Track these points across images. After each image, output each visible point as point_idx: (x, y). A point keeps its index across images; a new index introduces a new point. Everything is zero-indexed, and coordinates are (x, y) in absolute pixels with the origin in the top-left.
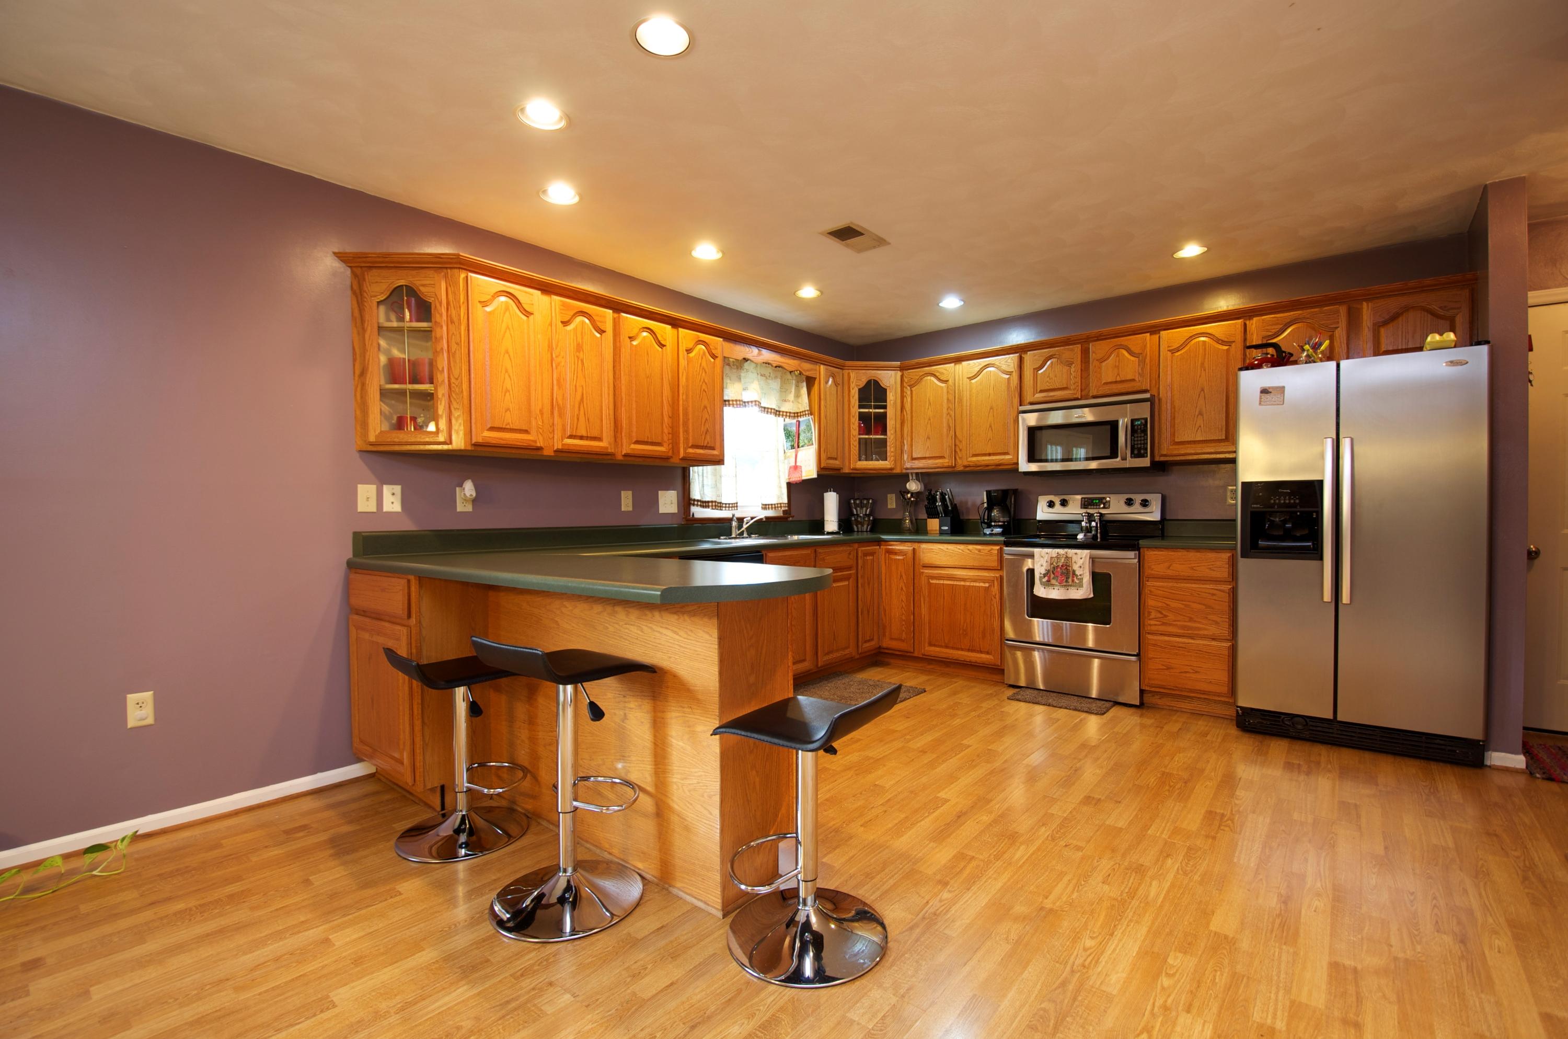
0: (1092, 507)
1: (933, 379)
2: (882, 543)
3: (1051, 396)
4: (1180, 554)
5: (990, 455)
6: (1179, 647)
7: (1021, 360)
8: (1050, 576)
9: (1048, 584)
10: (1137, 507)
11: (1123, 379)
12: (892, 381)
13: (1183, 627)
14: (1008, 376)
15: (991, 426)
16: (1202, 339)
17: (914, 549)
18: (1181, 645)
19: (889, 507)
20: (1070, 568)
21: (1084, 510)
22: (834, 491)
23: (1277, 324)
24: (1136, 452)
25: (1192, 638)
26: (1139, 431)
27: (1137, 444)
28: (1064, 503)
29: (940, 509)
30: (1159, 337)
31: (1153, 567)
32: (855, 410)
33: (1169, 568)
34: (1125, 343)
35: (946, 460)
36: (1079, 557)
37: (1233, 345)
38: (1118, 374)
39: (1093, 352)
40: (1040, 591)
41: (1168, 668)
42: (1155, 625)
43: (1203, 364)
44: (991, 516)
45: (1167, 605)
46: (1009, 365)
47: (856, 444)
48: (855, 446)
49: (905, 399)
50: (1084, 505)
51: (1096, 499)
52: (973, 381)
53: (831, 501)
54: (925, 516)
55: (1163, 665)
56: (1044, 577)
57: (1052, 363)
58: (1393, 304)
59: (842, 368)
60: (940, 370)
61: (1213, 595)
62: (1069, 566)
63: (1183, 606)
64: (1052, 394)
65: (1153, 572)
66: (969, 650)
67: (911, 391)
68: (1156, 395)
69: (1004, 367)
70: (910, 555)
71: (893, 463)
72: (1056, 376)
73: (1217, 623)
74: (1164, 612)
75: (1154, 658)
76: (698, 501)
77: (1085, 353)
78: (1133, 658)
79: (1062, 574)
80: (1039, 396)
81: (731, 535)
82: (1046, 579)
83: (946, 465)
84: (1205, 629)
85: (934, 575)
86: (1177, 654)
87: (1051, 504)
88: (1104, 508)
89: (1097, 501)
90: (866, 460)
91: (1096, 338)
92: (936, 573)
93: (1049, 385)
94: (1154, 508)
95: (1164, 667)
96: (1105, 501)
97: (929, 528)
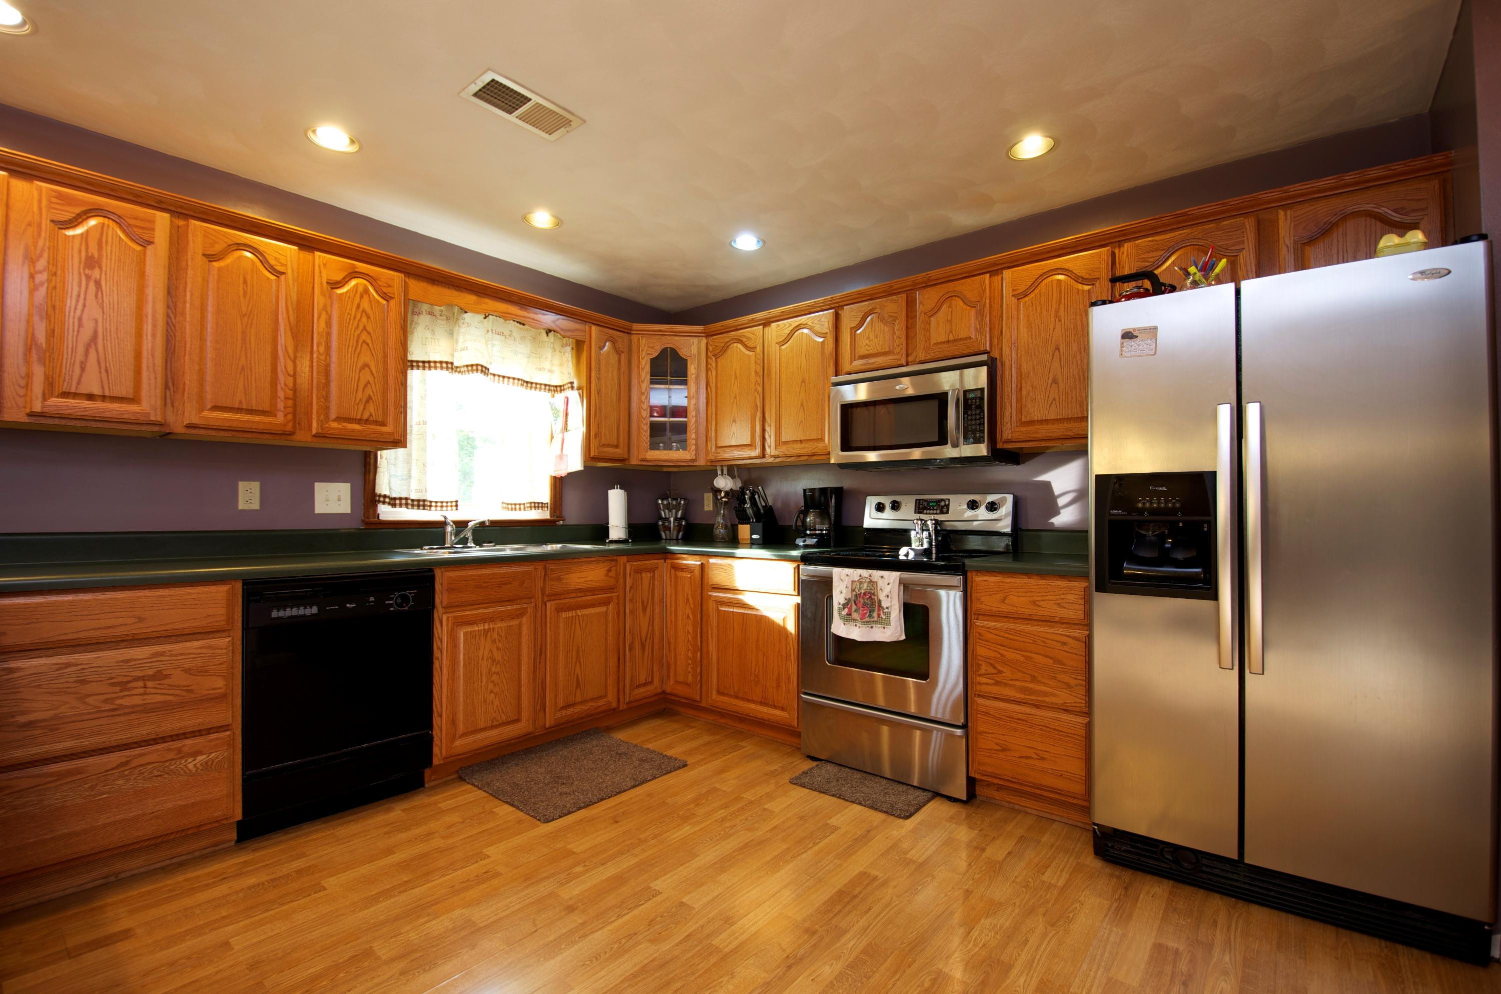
0: (928, 511)
1: (739, 346)
2: (669, 555)
3: (871, 364)
4: (1020, 581)
5: (801, 442)
6: (1019, 719)
7: (837, 318)
8: (851, 606)
9: (848, 618)
10: (982, 513)
11: (957, 338)
12: (694, 350)
13: (1024, 690)
14: (821, 340)
15: (802, 405)
16: (1056, 277)
17: (702, 564)
18: (1020, 716)
19: (706, 509)
20: (876, 597)
21: (918, 516)
22: (620, 488)
23: (1156, 250)
24: (970, 436)
25: (1037, 706)
26: (974, 406)
27: (972, 425)
28: (895, 506)
29: (750, 512)
30: (1002, 278)
31: (983, 599)
32: (646, 386)
33: (1003, 601)
34: (960, 289)
35: (753, 450)
36: (887, 581)
37: (1097, 283)
38: (951, 331)
39: (921, 303)
40: (840, 628)
41: (1004, 750)
42: (987, 684)
43: (1057, 312)
44: (806, 522)
45: (1002, 655)
46: (823, 326)
47: (646, 428)
48: (645, 438)
49: (710, 372)
50: (919, 509)
51: (935, 500)
52: (783, 347)
53: (616, 499)
54: (736, 521)
55: (997, 744)
56: (844, 608)
57: (872, 319)
58: (1323, 210)
59: (628, 332)
60: (747, 335)
61: (1064, 644)
62: (874, 594)
63: (1022, 659)
64: (872, 360)
65: (983, 607)
66: (762, 703)
67: (716, 362)
68: (998, 358)
69: (817, 328)
70: (697, 572)
71: (694, 453)
72: (877, 337)
73: (1068, 686)
74: (999, 667)
75: (985, 732)
77: (910, 304)
78: (959, 732)
79: (864, 605)
80: (858, 364)
81: (444, 543)
82: (846, 610)
83: (753, 455)
84: (1054, 695)
85: (724, 600)
86: (1015, 730)
87: (880, 508)
88: (942, 513)
89: (934, 504)
90: (658, 449)
91: (924, 285)
92: (725, 597)
93: (869, 349)
94: (1004, 513)
95: (999, 748)
96: (943, 504)
97: (740, 536)
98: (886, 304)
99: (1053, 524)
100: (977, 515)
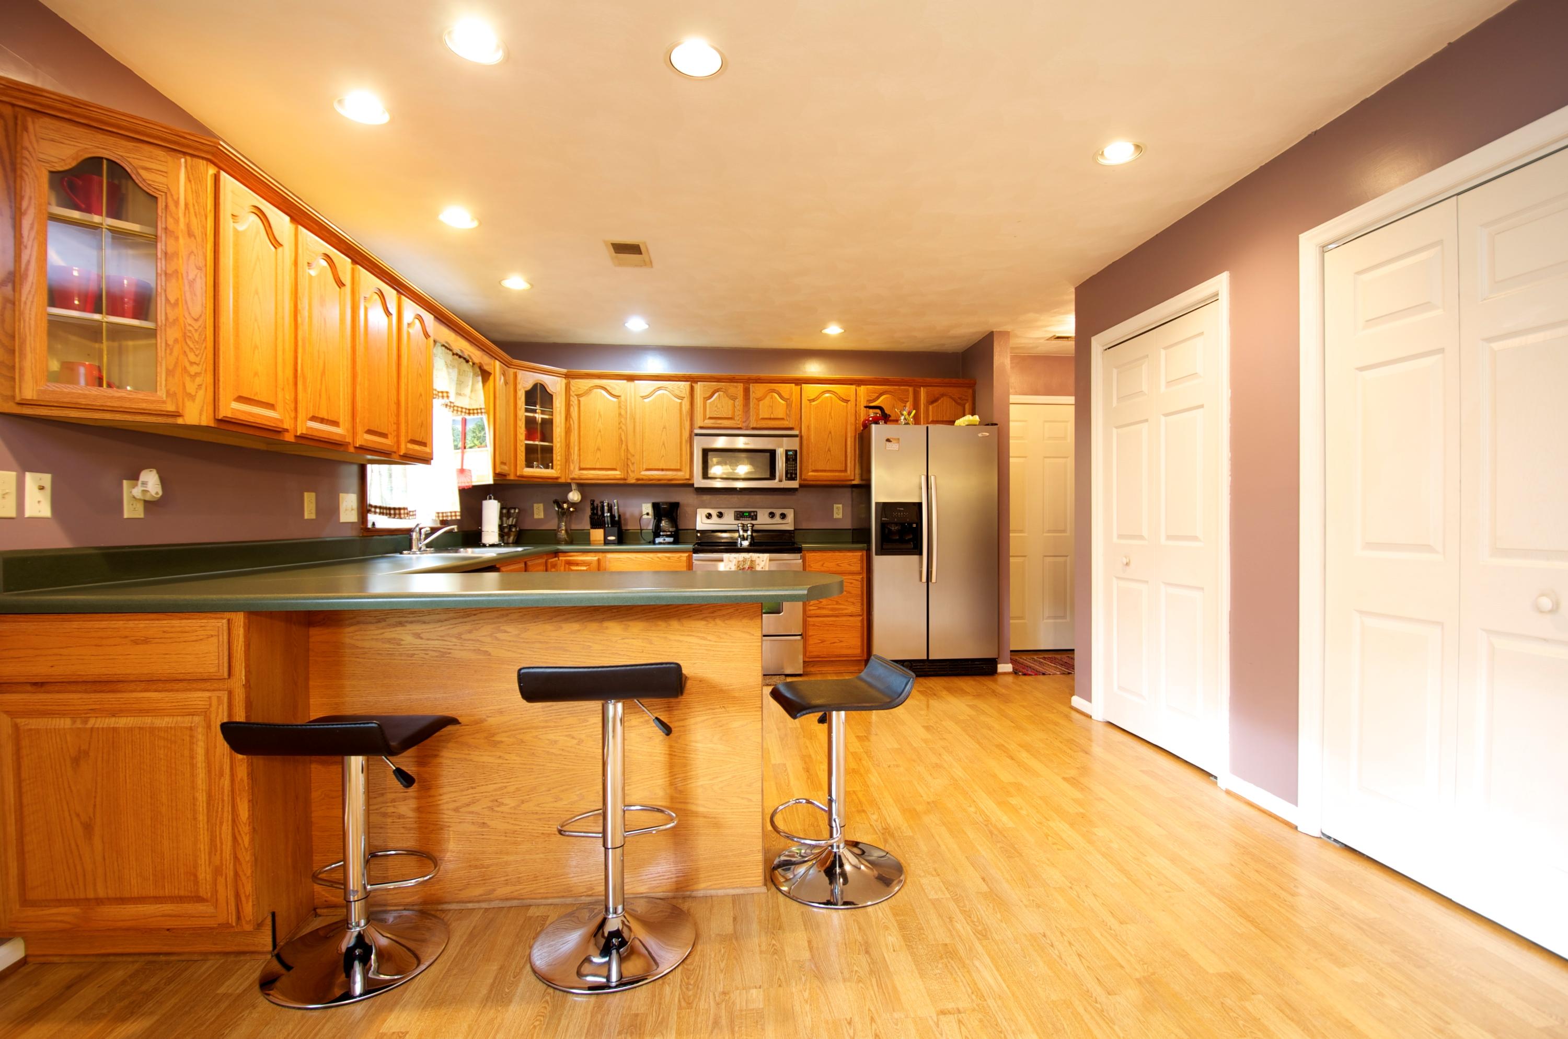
0: (744, 519)
1: (603, 391)
2: (560, 554)
3: (719, 424)
4: (830, 554)
5: (662, 470)
6: (829, 625)
7: (692, 388)
10: (777, 519)
11: (775, 417)
12: (558, 387)
13: (832, 609)
14: (680, 401)
15: (664, 444)
16: (827, 395)
17: (599, 559)
18: (831, 623)
19: (536, 516)
20: (754, 569)
21: (739, 522)
22: (495, 499)
23: (875, 393)
24: (789, 476)
25: (837, 616)
26: (791, 459)
27: (790, 470)
28: (721, 515)
29: (608, 520)
30: (801, 388)
31: (812, 565)
32: (522, 414)
33: (822, 565)
34: (777, 389)
35: (617, 473)
36: (761, 560)
37: (849, 403)
39: (753, 392)
41: (822, 642)
42: (814, 609)
43: (830, 413)
44: (660, 526)
46: (681, 391)
47: (523, 449)
48: (522, 452)
49: (572, 408)
50: (737, 517)
51: (746, 512)
52: (646, 401)
53: (491, 510)
54: (588, 526)
55: (819, 640)
57: (719, 395)
58: (936, 391)
59: (512, 366)
60: (610, 385)
61: (851, 583)
62: (753, 567)
64: (719, 421)
65: (812, 569)
67: (579, 401)
68: (802, 433)
69: (677, 392)
70: (594, 565)
71: (559, 471)
72: (723, 407)
73: (853, 603)
75: (813, 635)
76: (376, 507)
77: (747, 391)
78: (799, 638)
80: (709, 423)
81: (411, 549)
83: (618, 477)
84: (846, 609)
86: (828, 630)
87: (709, 516)
88: (752, 519)
89: (747, 514)
90: (532, 467)
91: (754, 379)
93: (717, 414)
94: (790, 520)
96: (752, 514)
97: (592, 538)
98: (730, 387)
100: (774, 521)
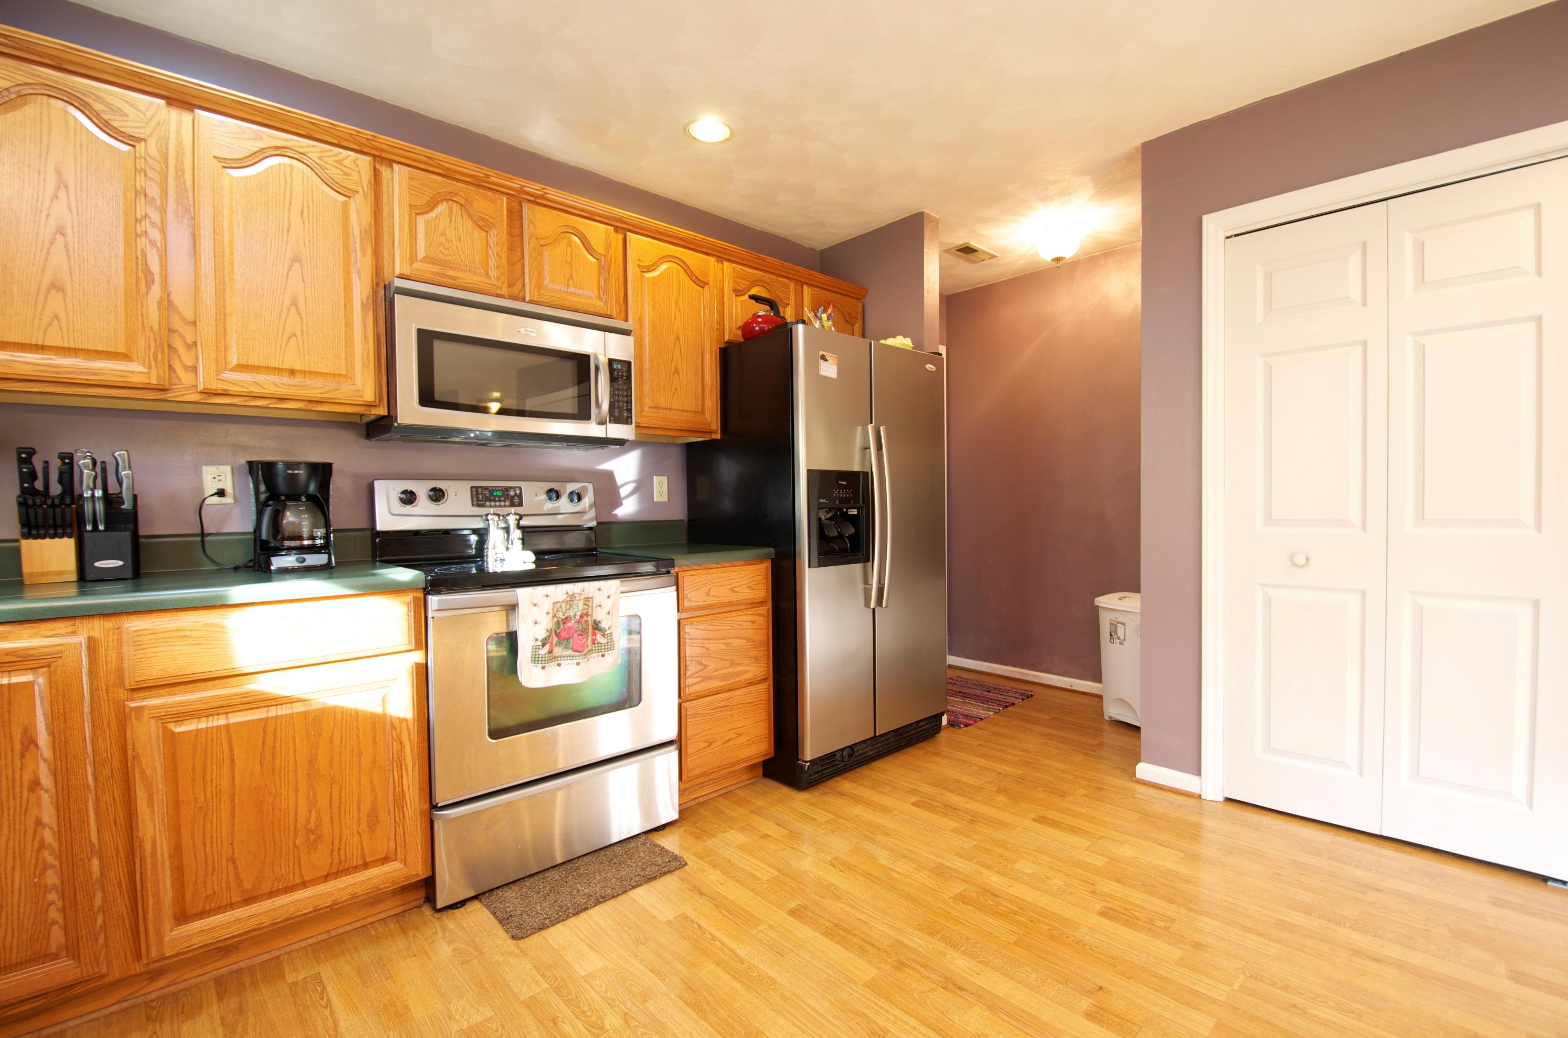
0: (493, 503)
1: (74, 111)
3: (450, 277)
4: (719, 571)
5: (290, 372)
6: (722, 707)
7: (377, 175)
8: (551, 640)
10: (564, 504)
13: (723, 677)
15: (294, 303)
16: (670, 264)
17: (91, 639)
18: (723, 704)
20: (594, 619)
21: (485, 510)
23: (745, 279)
24: (616, 413)
25: (732, 689)
26: (620, 380)
27: (619, 402)
28: (437, 495)
29: (94, 510)
30: (627, 240)
31: (692, 595)
33: (708, 593)
34: (582, 228)
37: (707, 287)
38: (571, 277)
39: (530, 221)
40: (529, 677)
41: (710, 744)
42: (694, 684)
43: (676, 301)
45: (707, 649)
46: (346, 175)
50: (478, 500)
51: (498, 489)
52: (235, 176)
54: (8, 534)
55: (704, 742)
56: (544, 645)
57: (449, 210)
61: (752, 622)
62: (588, 614)
63: (723, 646)
64: (454, 273)
65: (691, 603)
69: (333, 174)
70: (71, 663)
72: (459, 240)
73: (756, 659)
74: (705, 663)
75: (692, 736)
77: (515, 218)
78: (670, 748)
79: (575, 633)
80: (425, 269)
83: (136, 381)
84: (744, 672)
85: (194, 707)
86: (718, 720)
87: (409, 498)
88: (513, 505)
89: (500, 493)
91: (533, 199)
92: (200, 700)
93: (446, 252)
94: (587, 505)
95: (706, 744)
96: (512, 493)
97: (28, 568)
98: (477, 197)
99: (616, 515)
100: (558, 508)
